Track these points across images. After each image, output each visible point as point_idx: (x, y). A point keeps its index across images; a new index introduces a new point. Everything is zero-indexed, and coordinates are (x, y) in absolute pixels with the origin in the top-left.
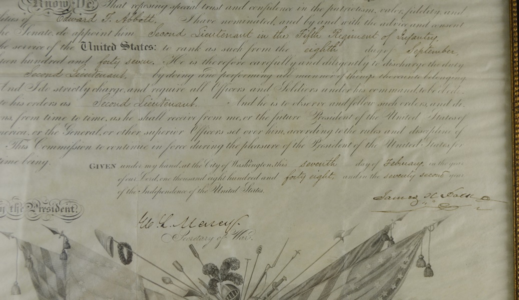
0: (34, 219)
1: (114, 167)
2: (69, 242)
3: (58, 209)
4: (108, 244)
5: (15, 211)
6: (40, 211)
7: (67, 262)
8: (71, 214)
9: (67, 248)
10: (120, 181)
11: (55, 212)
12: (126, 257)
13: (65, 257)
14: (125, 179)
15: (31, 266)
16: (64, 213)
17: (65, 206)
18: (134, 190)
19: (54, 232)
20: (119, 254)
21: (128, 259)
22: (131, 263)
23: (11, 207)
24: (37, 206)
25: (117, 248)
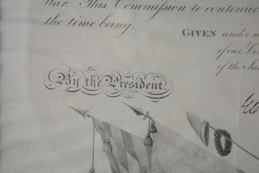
0: (114, 96)
1: (214, 35)
2: (155, 125)
3: (143, 85)
4: (203, 130)
5: (91, 85)
6: (121, 86)
7: (153, 149)
8: (158, 91)
9: (153, 133)
10: (221, 53)
11: (139, 88)
12: (224, 147)
13: (149, 142)
14: (227, 50)
15: (109, 151)
16: (150, 90)
17: (151, 81)
18: (238, 66)
19: (138, 113)
20: (216, 143)
21: (225, 150)
22: (230, 155)
23: (87, 80)
24: (118, 80)
25: (214, 136)
